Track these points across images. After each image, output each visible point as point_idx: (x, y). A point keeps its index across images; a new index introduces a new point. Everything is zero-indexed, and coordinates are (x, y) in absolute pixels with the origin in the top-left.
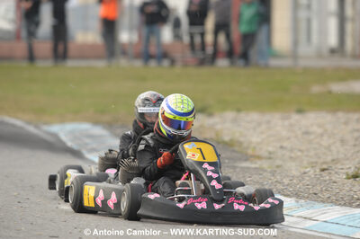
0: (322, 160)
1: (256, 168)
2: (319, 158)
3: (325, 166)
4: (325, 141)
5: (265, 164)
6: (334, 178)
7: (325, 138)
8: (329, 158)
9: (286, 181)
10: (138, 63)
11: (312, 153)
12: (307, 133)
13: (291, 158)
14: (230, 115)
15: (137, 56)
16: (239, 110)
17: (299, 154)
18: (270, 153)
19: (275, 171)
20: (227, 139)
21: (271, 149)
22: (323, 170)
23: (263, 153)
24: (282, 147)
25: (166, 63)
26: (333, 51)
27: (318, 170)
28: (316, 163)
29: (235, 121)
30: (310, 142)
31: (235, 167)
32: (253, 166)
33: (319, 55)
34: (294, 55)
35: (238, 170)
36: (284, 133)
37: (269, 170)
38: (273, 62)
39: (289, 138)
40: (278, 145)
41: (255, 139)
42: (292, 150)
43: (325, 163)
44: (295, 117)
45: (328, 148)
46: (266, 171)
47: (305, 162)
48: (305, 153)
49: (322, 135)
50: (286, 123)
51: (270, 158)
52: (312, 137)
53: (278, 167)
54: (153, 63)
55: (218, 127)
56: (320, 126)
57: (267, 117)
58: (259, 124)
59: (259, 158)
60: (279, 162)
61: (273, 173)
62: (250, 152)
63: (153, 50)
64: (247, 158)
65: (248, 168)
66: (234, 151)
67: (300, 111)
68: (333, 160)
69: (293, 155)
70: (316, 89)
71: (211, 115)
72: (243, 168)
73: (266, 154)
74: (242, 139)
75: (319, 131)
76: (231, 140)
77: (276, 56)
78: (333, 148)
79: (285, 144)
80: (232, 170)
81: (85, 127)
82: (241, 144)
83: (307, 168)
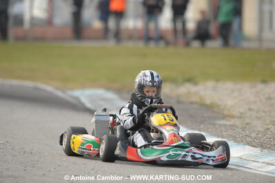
1: (230, 125)
5: (237, 122)
9: (253, 135)
10: (141, 44)
11: (273, 114)
12: (269, 98)
13: (257, 117)
14: (210, 84)
15: (140, 38)
16: (217, 80)
17: (263, 114)
18: (241, 113)
19: (245, 127)
20: (208, 102)
21: (242, 110)
23: (236, 112)
24: (250, 109)
25: (162, 44)
29: (214, 89)
30: (272, 105)
31: (214, 124)
32: (229, 123)
34: (260, 39)
35: (216, 126)
36: (252, 98)
37: (240, 127)
38: (245, 44)
39: (255, 102)
40: (248, 107)
41: (230, 103)
42: (258, 111)
44: (260, 86)
46: (238, 127)
47: (268, 121)
48: (268, 114)
50: (254, 90)
51: (241, 117)
52: (272, 101)
53: (247, 124)
54: (152, 45)
55: (202, 93)
57: (239, 86)
58: (233, 91)
59: (232, 117)
60: (247, 121)
61: (244, 129)
62: (226, 112)
64: (224, 117)
65: (225, 125)
66: (213, 112)
67: (264, 82)
69: (258, 115)
71: (196, 84)
72: (220, 125)
73: (239, 115)
74: (220, 103)
76: (212, 104)
77: (247, 39)
79: (253, 107)
80: (212, 126)
81: (100, 92)
82: (219, 106)
83: (269, 125)
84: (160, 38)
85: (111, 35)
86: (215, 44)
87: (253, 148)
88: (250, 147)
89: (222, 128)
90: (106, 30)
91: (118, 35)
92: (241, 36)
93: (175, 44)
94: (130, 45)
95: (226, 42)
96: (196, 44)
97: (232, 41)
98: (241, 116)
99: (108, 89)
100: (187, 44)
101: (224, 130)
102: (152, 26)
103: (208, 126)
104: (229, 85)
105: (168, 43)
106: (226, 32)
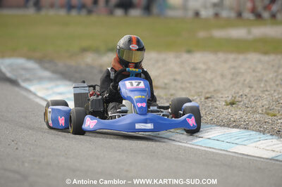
0: (206, 90)
2: (204, 88)
3: (208, 95)
4: (209, 76)
5: (161, 93)
6: (215, 105)
7: (209, 73)
8: (212, 89)
10: (62, 12)
11: (198, 85)
12: (194, 69)
13: (181, 88)
15: (62, 6)
17: (188, 85)
18: (166, 84)
19: (169, 99)
21: (166, 81)
22: (207, 98)
23: (160, 83)
24: (175, 80)
25: (84, 12)
27: (203, 99)
28: (201, 92)
30: (197, 76)
34: (185, 7)
36: (177, 69)
37: (165, 97)
38: (170, 13)
39: (180, 73)
40: (172, 78)
41: (154, 73)
42: (182, 82)
43: (208, 93)
44: (185, 56)
45: (211, 81)
46: (162, 98)
47: (193, 92)
48: (193, 85)
49: (206, 71)
50: (178, 61)
51: (165, 88)
52: (198, 72)
53: (171, 95)
54: (74, 13)
56: (205, 63)
57: (163, 56)
58: (157, 61)
59: (157, 87)
60: (172, 92)
61: (168, 101)
67: (189, 52)
68: (215, 91)
69: (183, 86)
70: (202, 34)
73: (163, 86)
75: (203, 67)
77: (172, 8)
78: (215, 81)
79: (178, 77)
81: (21, 61)
83: (194, 96)
96: (119, 12)
99: (29, 58)
104: (153, 55)
105: (89, 12)
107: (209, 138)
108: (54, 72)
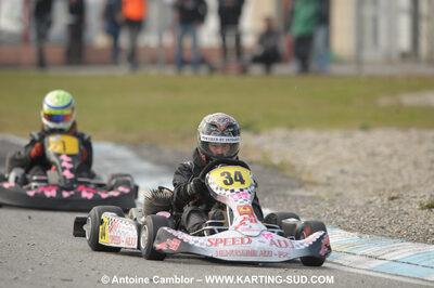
0: (391, 187)
1: (311, 197)
2: (388, 184)
3: (394, 194)
4: (395, 164)
5: (322, 192)
6: (405, 209)
7: (395, 160)
8: (400, 185)
9: (347, 212)
10: (170, 71)
11: (379, 178)
12: (373, 154)
13: (353, 184)
14: (280, 132)
15: (169, 62)
16: (291, 127)
17: (363, 179)
18: (329, 178)
19: (334, 200)
20: (276, 161)
21: (329, 174)
22: (392, 199)
23: (320, 177)
24: (343, 172)
25: (204, 70)
26: (404, 56)
27: (386, 199)
28: (384, 190)
29: (286, 140)
30: (377, 165)
31: (285, 196)
32: (309, 194)
33: (388, 60)
34: (358, 60)
35: (289, 199)
36: (346, 154)
37: (327, 199)
38: (336, 69)
39: (351, 161)
40: (339, 169)
41: (311, 161)
42: (355, 175)
43: (393, 190)
44: (359, 135)
45: (399, 172)
46: (323, 200)
47: (370, 190)
48: (371, 178)
49: (391, 157)
50: (348, 142)
51: (329, 185)
52: (378, 159)
53: (337, 195)
54: (188, 71)
55: (267, 147)
56: (389, 145)
57: (325, 135)
58: (316, 144)
59: (315, 184)
60: (339, 189)
61: (332, 203)
62: (304, 177)
63: (188, 54)
64: (302, 184)
65: (302, 197)
66: (284, 176)
67: (365, 128)
68: (404, 187)
69: (356, 181)
70: (384, 101)
71: (257, 132)
72: (295, 198)
73: (325, 180)
74: (294, 162)
75: (387, 151)
76: (282, 163)
77: (339, 61)
78: (404, 172)
79: (347, 167)
80: (282, 200)
81: (106, 147)
82: (293, 167)
83: (372, 196)
84: (201, 60)
85: (123, 57)
86: (287, 69)
87: (347, 233)
88: (343, 232)
89: (298, 202)
90: (116, 49)
91: (133, 58)
92: (328, 56)
93: (224, 70)
94: (153, 72)
95: (305, 67)
96: (257, 70)
97: (314, 65)
98: (328, 183)
99: (119, 142)
100: (244, 70)
101: (302, 205)
102: (188, 42)
103: (277, 198)
104: (310, 134)
105: (212, 70)
106: (304, 51)
107: (395, 261)
108: (157, 163)
